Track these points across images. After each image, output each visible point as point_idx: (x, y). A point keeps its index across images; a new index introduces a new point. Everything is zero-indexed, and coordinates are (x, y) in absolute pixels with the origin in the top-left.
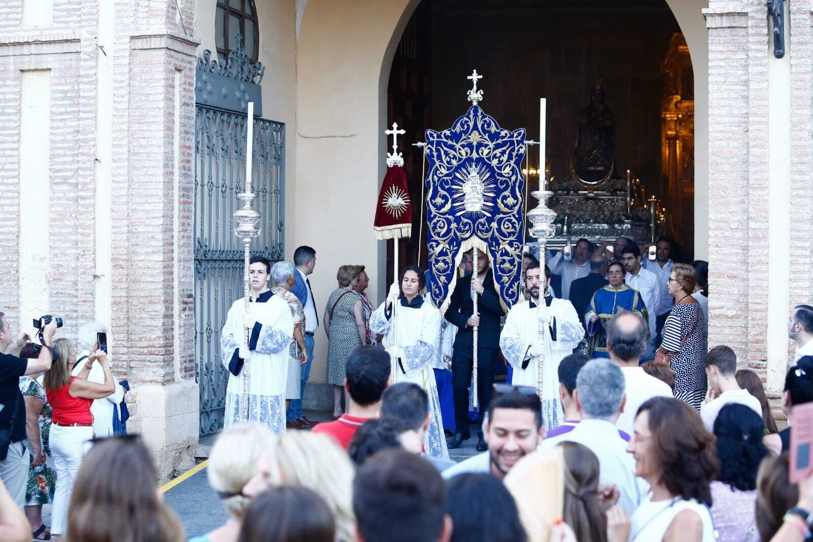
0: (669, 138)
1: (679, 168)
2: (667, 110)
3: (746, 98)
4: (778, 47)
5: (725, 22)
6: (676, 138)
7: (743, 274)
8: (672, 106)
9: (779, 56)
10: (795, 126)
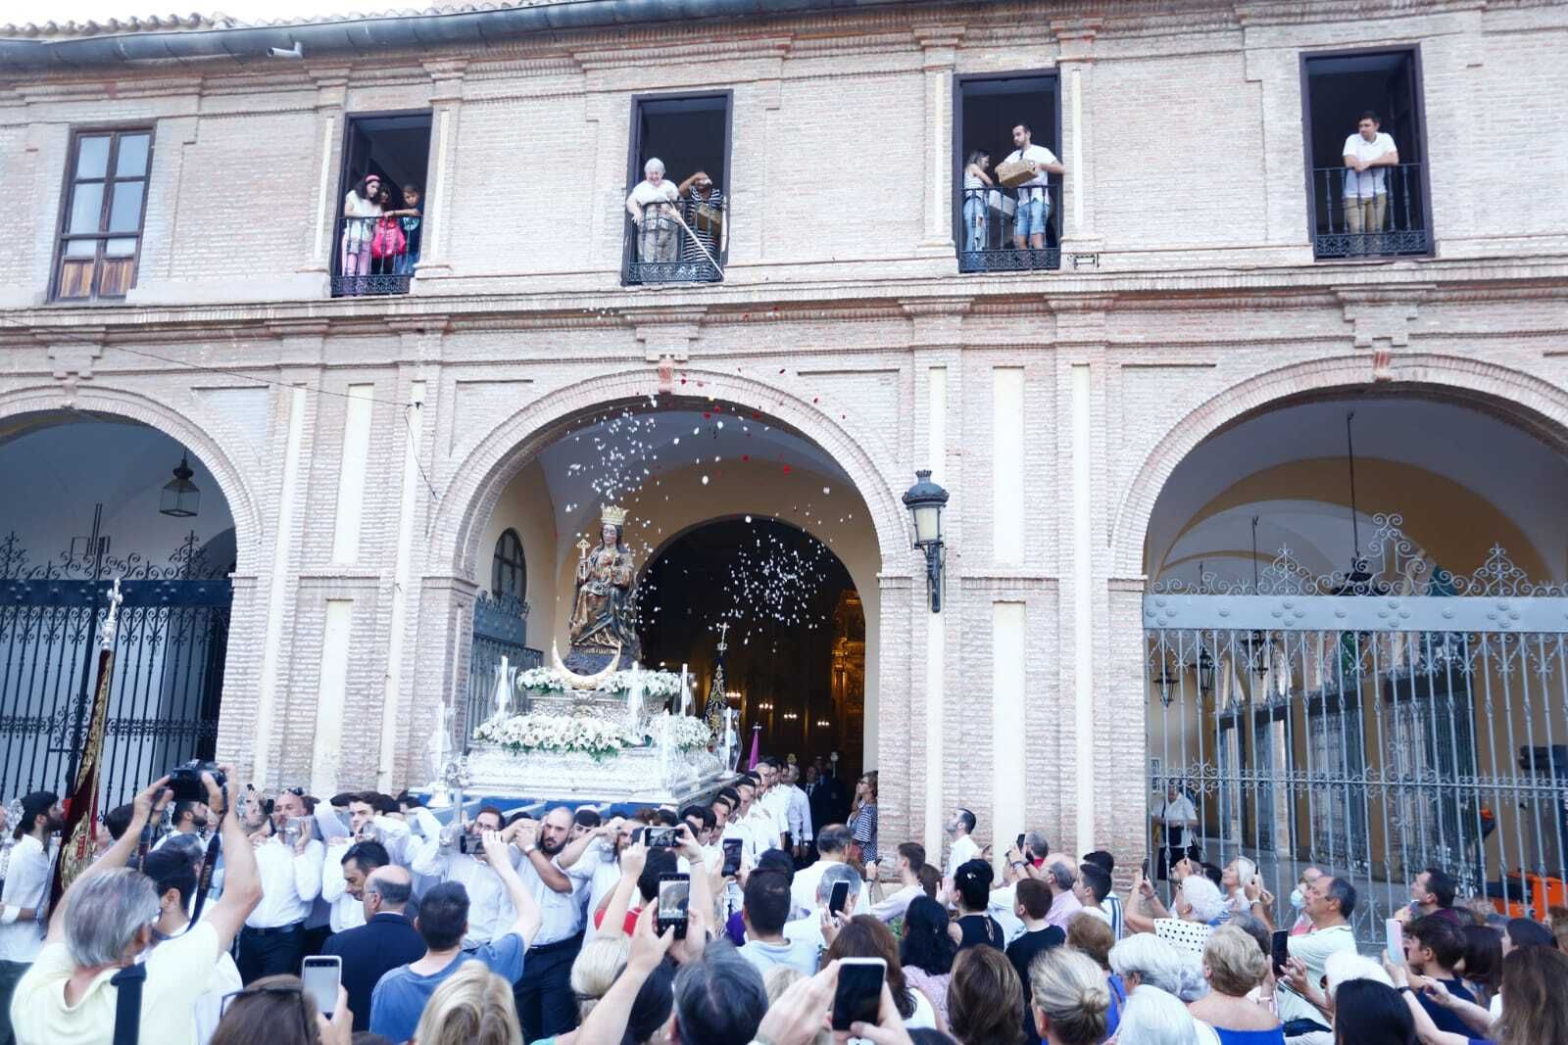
0: (837, 670)
1: (845, 695)
2: (836, 649)
3: (909, 643)
4: (936, 604)
5: (894, 584)
6: (843, 670)
7: (904, 782)
8: (840, 646)
9: (936, 611)
10: (949, 665)
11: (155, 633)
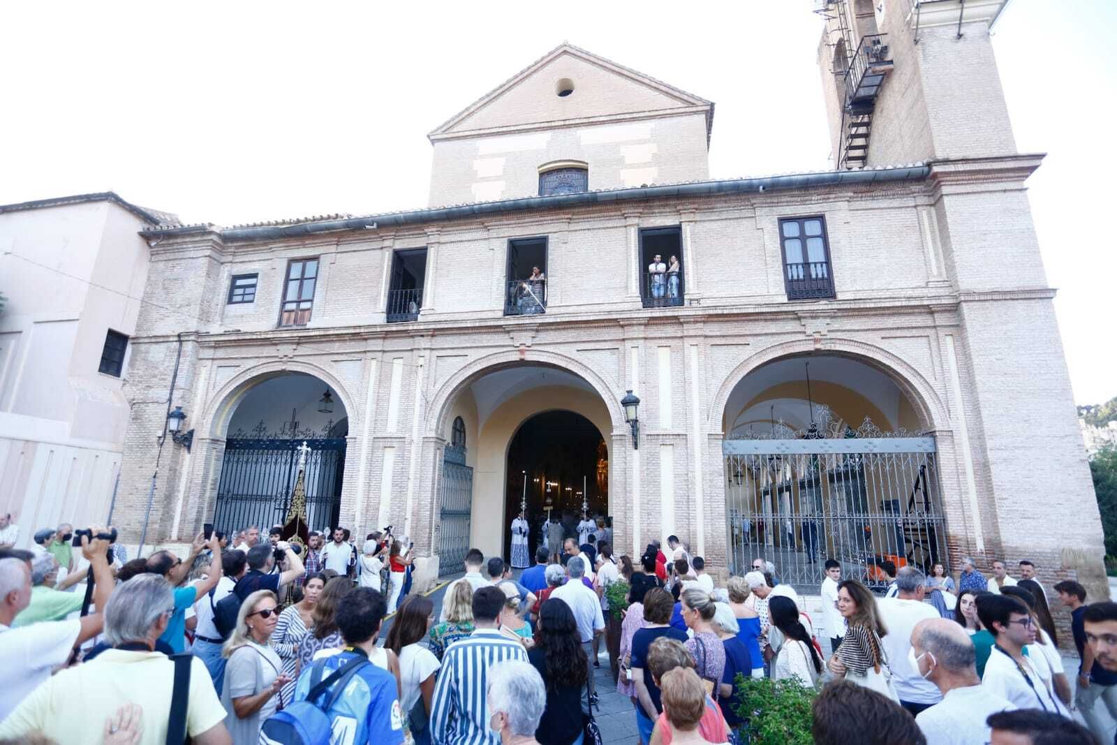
3: (625, 463)
4: (636, 446)
5: (618, 438)
7: (624, 521)
9: (636, 448)
10: (642, 472)
11: (316, 461)
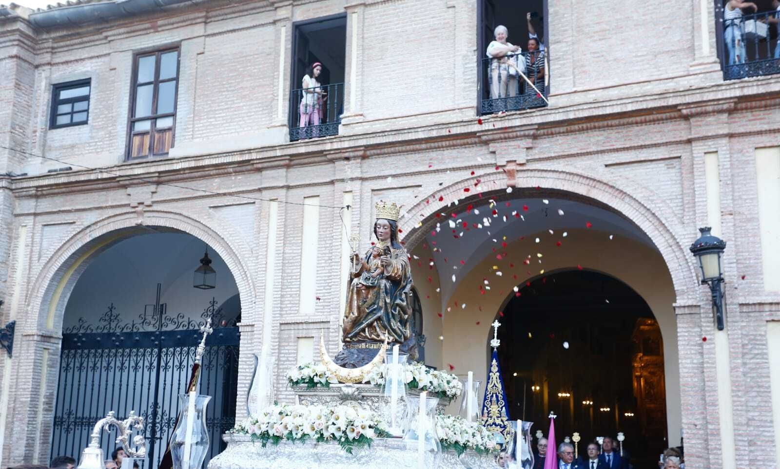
0: (636, 377)
1: (643, 393)
2: (636, 361)
3: (702, 354)
4: (720, 324)
5: (687, 311)
6: (640, 377)
7: (705, 455)
8: (638, 359)
9: (721, 328)
10: (733, 369)
